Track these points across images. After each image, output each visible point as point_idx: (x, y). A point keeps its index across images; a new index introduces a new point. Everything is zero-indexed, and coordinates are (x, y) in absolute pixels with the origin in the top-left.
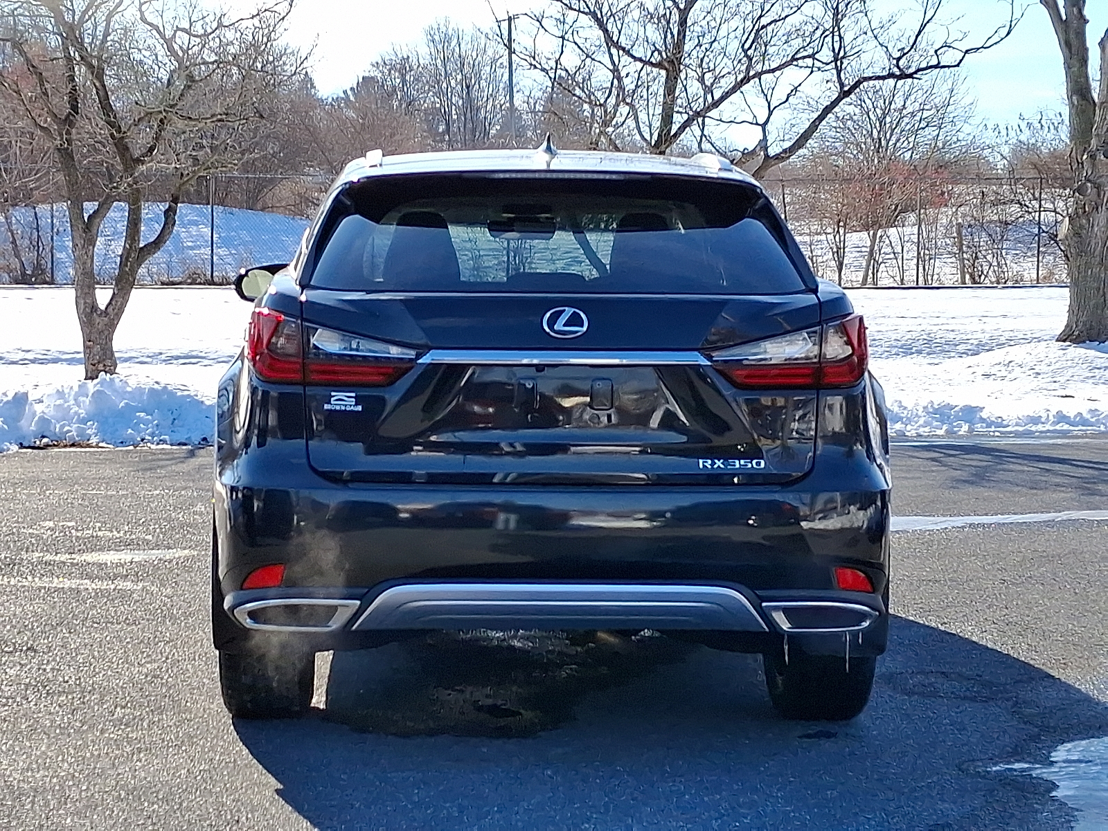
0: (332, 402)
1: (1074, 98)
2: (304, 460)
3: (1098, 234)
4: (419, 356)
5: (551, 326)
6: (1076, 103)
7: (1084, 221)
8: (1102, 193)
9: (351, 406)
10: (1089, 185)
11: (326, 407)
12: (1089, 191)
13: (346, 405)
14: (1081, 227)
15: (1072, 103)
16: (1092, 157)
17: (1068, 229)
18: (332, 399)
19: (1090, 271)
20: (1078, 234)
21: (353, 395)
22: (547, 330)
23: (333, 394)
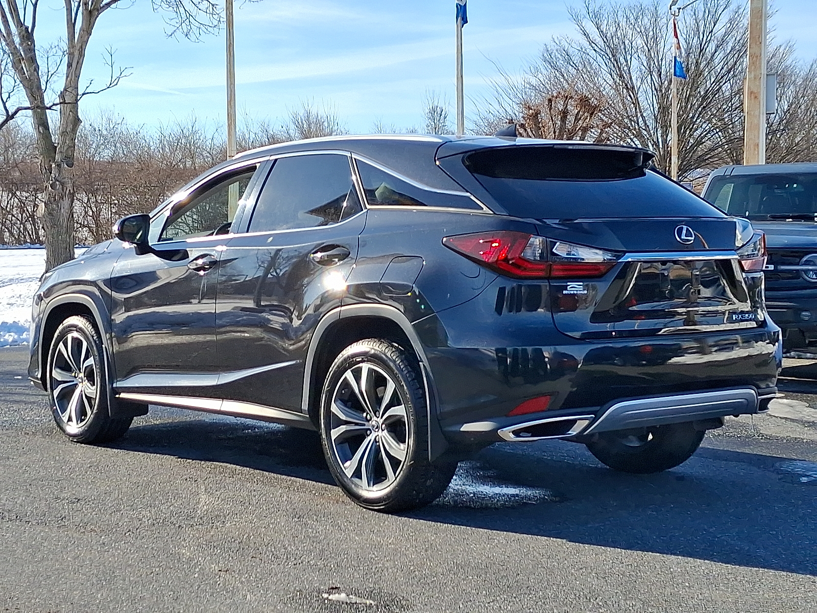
0: (568, 289)
1: (40, 128)
2: (553, 326)
3: (64, 213)
4: (619, 257)
5: (680, 237)
6: (42, 132)
7: (54, 206)
8: (65, 188)
9: (580, 291)
10: (57, 183)
11: (565, 292)
12: (58, 186)
13: (577, 291)
14: (53, 210)
15: (40, 132)
16: (59, 166)
17: (45, 211)
18: (568, 287)
19: (60, 237)
20: (50, 214)
21: (581, 284)
22: (678, 239)
23: (569, 284)
